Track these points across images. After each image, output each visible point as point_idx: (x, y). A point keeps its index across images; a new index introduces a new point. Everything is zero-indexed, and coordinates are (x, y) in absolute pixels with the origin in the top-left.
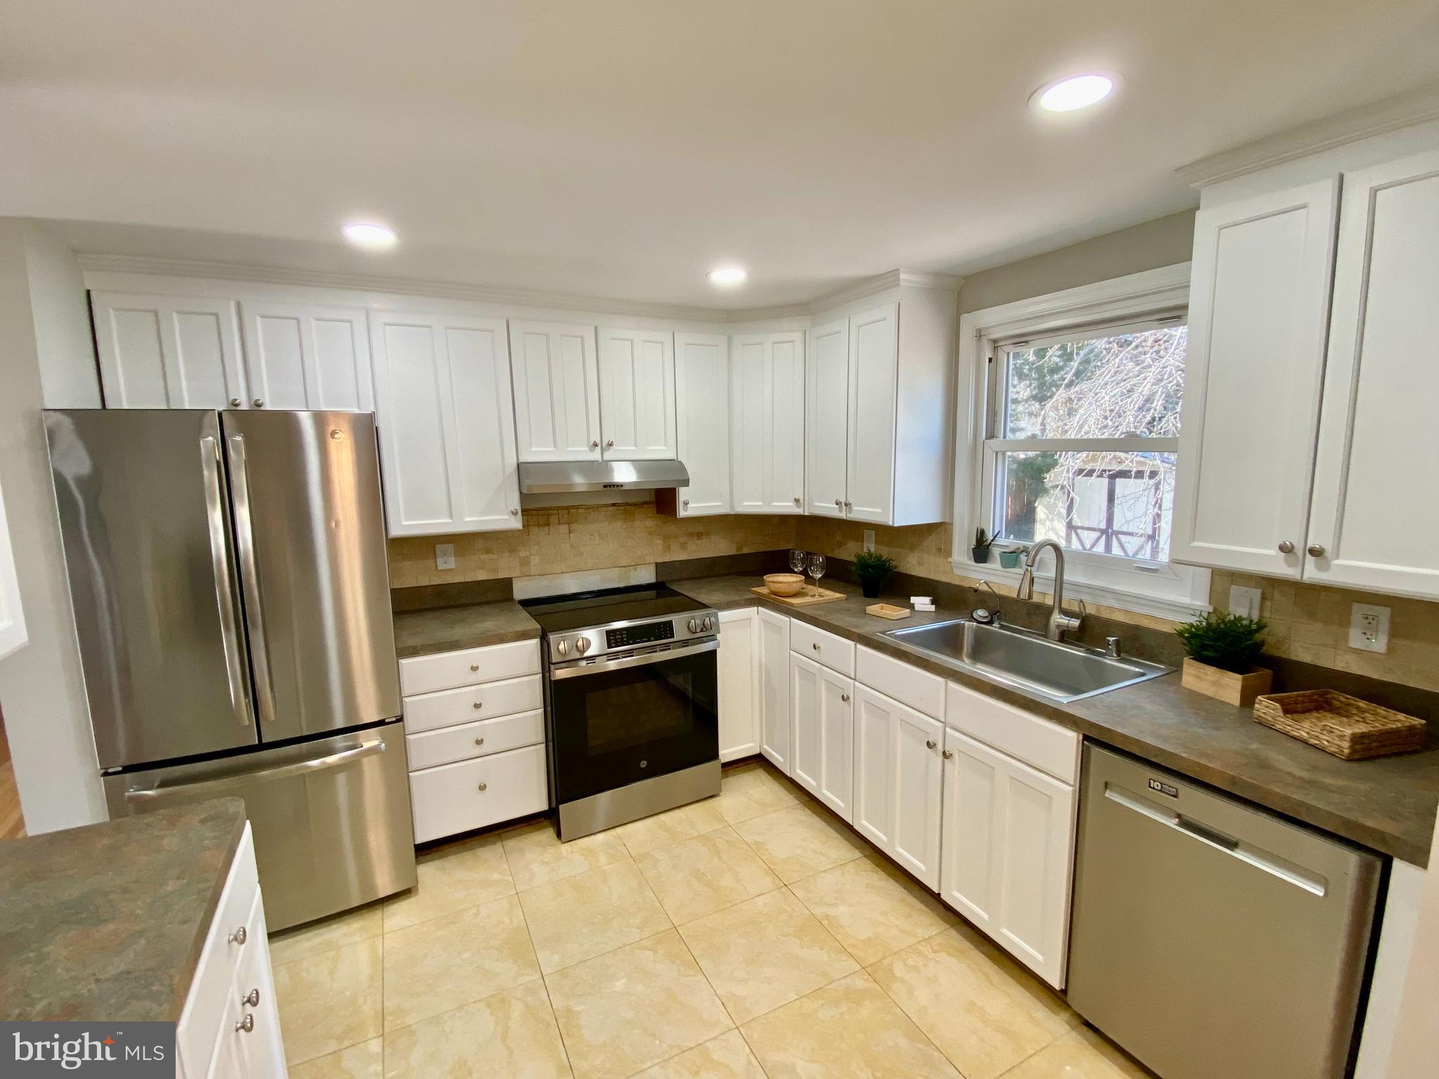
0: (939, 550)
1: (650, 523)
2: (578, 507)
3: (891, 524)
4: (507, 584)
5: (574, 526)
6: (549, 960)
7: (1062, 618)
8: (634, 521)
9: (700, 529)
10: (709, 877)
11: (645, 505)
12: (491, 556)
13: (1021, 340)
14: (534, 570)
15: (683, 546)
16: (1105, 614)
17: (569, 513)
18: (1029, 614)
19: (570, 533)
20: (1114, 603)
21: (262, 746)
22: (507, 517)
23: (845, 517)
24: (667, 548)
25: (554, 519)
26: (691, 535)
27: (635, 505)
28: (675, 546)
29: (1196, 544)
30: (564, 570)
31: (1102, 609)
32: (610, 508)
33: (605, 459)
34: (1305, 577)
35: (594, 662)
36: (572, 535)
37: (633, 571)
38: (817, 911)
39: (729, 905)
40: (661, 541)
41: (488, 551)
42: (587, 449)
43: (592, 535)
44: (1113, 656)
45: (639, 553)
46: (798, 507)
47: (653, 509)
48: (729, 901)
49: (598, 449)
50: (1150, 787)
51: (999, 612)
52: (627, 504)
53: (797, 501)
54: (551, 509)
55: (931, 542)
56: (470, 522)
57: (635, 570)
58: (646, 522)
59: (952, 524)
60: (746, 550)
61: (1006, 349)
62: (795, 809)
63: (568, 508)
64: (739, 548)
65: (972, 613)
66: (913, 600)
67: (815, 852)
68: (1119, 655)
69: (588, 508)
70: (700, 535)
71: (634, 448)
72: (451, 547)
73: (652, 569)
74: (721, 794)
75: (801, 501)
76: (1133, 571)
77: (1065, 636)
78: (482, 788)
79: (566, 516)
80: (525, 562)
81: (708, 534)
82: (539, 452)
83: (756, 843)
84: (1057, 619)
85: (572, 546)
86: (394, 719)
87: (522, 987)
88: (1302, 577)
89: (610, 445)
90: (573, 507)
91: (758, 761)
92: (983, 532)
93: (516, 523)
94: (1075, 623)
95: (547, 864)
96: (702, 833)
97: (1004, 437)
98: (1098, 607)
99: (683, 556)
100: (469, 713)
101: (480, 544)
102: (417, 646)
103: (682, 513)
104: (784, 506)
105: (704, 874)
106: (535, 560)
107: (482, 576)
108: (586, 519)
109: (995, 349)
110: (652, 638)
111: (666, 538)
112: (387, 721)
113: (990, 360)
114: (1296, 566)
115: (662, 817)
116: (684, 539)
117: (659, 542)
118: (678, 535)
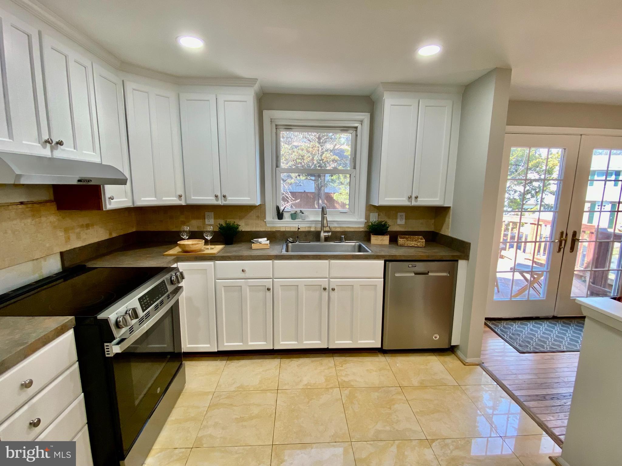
0: (258, 217)
1: (53, 218)
7: (325, 233)
8: (40, 217)
11: (48, 204)
15: (83, 236)
18: (306, 236)
20: (336, 225)
23: (220, 204)
24: (68, 239)
26: (82, 226)
27: (40, 203)
28: (73, 237)
29: (386, 199)
32: (19, 206)
34: (412, 205)
37: (43, 262)
40: (63, 233)
42: (40, 144)
45: (48, 245)
46: (181, 200)
47: (54, 207)
49: (49, 146)
50: (409, 267)
51: (298, 237)
52: (33, 202)
53: (180, 196)
55: (253, 213)
58: (50, 218)
59: (265, 205)
60: (114, 235)
64: (110, 234)
70: (88, 226)
75: (183, 197)
76: (339, 214)
81: (93, 225)
84: (323, 235)
88: (411, 204)
94: (330, 234)
99: (78, 244)
103: (108, 206)
104: (168, 199)
111: (66, 230)
114: (410, 202)
116: (78, 230)
117: (61, 234)
118: (73, 228)
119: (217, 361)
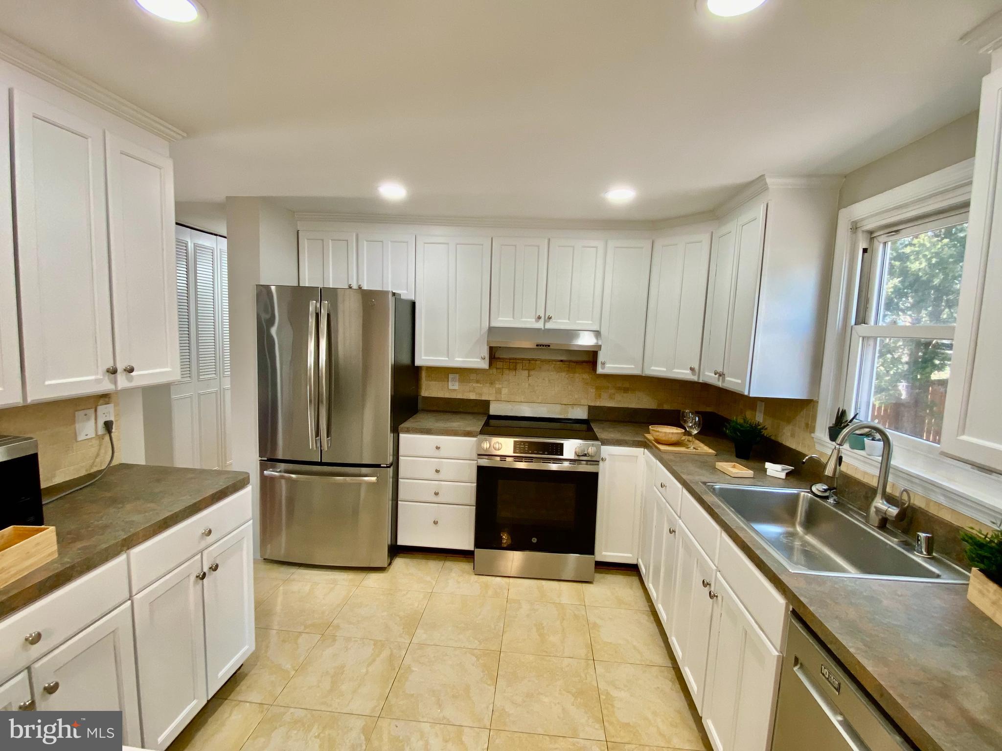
0: (807, 425)
2: (536, 360)
3: (746, 393)
4: (486, 404)
5: (532, 373)
6: (421, 635)
7: (883, 504)
9: (627, 385)
10: (545, 632)
11: (584, 363)
12: (479, 385)
13: (893, 229)
14: (503, 397)
15: (611, 397)
16: (933, 510)
17: (529, 363)
19: (529, 376)
21: (321, 464)
22: (479, 360)
23: (721, 386)
24: (599, 396)
25: (519, 366)
26: (619, 389)
28: (604, 395)
30: (523, 400)
31: (932, 504)
32: (559, 363)
33: (546, 328)
35: (505, 460)
36: (530, 377)
37: (570, 408)
38: (602, 686)
39: (544, 654)
40: (594, 390)
41: (478, 382)
42: (534, 320)
43: (544, 379)
44: (921, 553)
45: (577, 396)
46: (694, 374)
47: (590, 367)
48: (547, 652)
49: (542, 320)
51: (835, 489)
52: (570, 361)
53: (692, 369)
54: (519, 359)
55: (802, 417)
56: (459, 361)
57: (573, 408)
58: (584, 375)
59: (818, 402)
60: (666, 407)
61: (883, 239)
62: (643, 614)
63: (529, 360)
65: (812, 485)
66: (768, 465)
67: (635, 647)
68: (929, 552)
69: (542, 361)
70: (626, 390)
71: (568, 321)
72: (457, 376)
73: (586, 409)
74: (594, 582)
75: (697, 371)
77: (884, 524)
78: (436, 523)
79: (527, 365)
80: (499, 391)
82: (503, 321)
83: (595, 624)
84: (879, 503)
85: (529, 385)
86: (385, 466)
87: (397, 643)
89: (550, 318)
90: (533, 359)
91: (631, 569)
92: (844, 413)
93: (485, 365)
94: (893, 511)
95: (459, 582)
96: (562, 602)
97: (876, 322)
98: (928, 501)
99: (611, 404)
100: (432, 474)
101: (473, 376)
102: (410, 428)
103: (600, 370)
104: (683, 373)
105: (543, 628)
106: (505, 391)
107: (472, 396)
108: (540, 368)
109: (872, 239)
110: (546, 453)
111: (598, 388)
112: (382, 465)
113: (865, 251)
115: (544, 582)
116: (613, 391)
117: (592, 391)
118: (608, 388)
119: (648, 602)
